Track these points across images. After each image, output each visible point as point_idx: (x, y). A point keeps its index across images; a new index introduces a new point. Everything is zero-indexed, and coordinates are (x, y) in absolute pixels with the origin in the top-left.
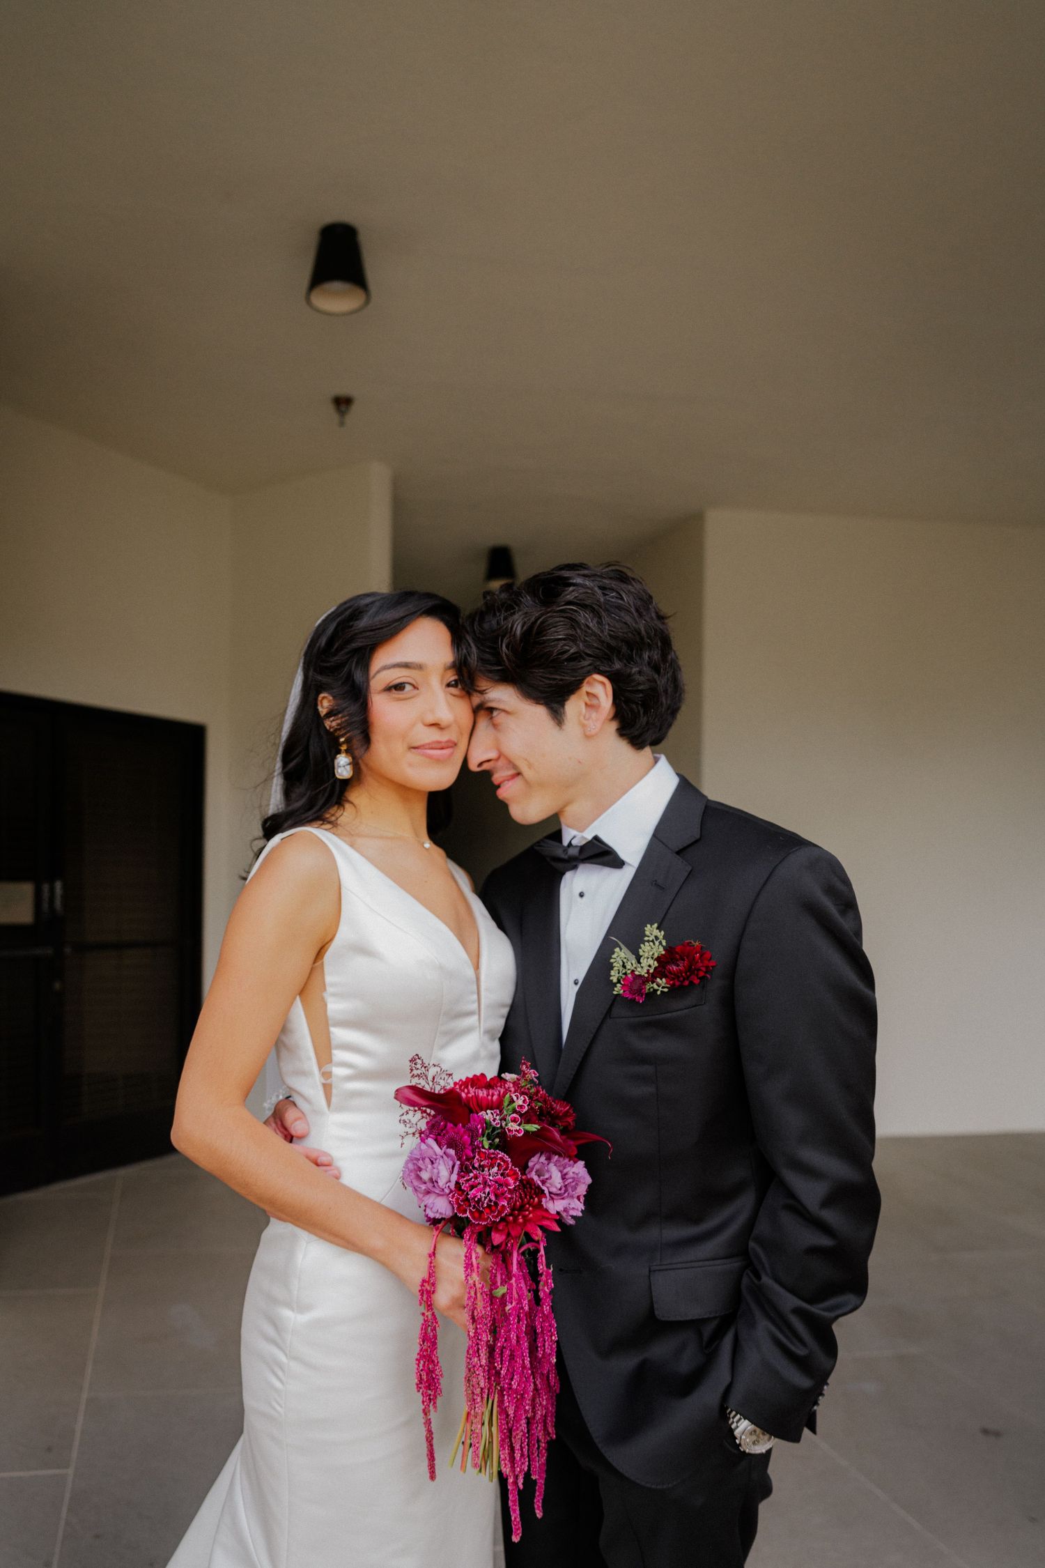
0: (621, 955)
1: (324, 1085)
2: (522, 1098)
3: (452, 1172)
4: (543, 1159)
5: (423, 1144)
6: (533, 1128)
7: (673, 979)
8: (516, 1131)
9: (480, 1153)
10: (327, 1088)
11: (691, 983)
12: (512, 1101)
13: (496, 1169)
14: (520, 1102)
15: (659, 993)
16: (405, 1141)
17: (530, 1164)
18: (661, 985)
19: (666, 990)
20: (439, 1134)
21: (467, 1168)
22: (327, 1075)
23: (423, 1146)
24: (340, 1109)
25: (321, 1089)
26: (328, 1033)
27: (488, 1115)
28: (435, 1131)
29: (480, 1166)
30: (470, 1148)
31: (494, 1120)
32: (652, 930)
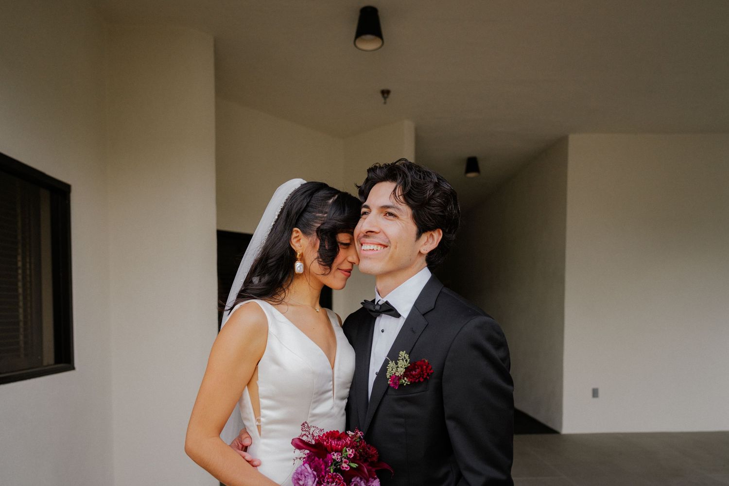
0: (392, 364)
1: (258, 426)
2: (351, 450)
3: (314, 483)
4: (358, 479)
5: (303, 466)
6: (354, 465)
7: (411, 378)
8: (346, 468)
9: (328, 475)
10: (259, 427)
11: (419, 381)
12: (346, 451)
13: (335, 484)
14: (350, 453)
15: (405, 384)
16: (295, 462)
17: (353, 480)
18: (405, 381)
19: (409, 383)
20: (311, 462)
21: (321, 482)
22: (259, 421)
23: (303, 468)
24: (265, 437)
25: (256, 427)
26: (259, 400)
27: (335, 456)
28: (309, 460)
29: (327, 481)
30: (324, 471)
31: (337, 459)
32: (403, 354)
